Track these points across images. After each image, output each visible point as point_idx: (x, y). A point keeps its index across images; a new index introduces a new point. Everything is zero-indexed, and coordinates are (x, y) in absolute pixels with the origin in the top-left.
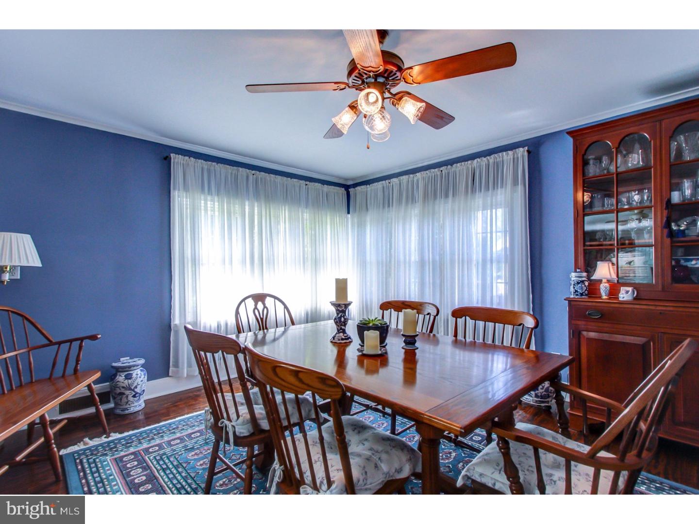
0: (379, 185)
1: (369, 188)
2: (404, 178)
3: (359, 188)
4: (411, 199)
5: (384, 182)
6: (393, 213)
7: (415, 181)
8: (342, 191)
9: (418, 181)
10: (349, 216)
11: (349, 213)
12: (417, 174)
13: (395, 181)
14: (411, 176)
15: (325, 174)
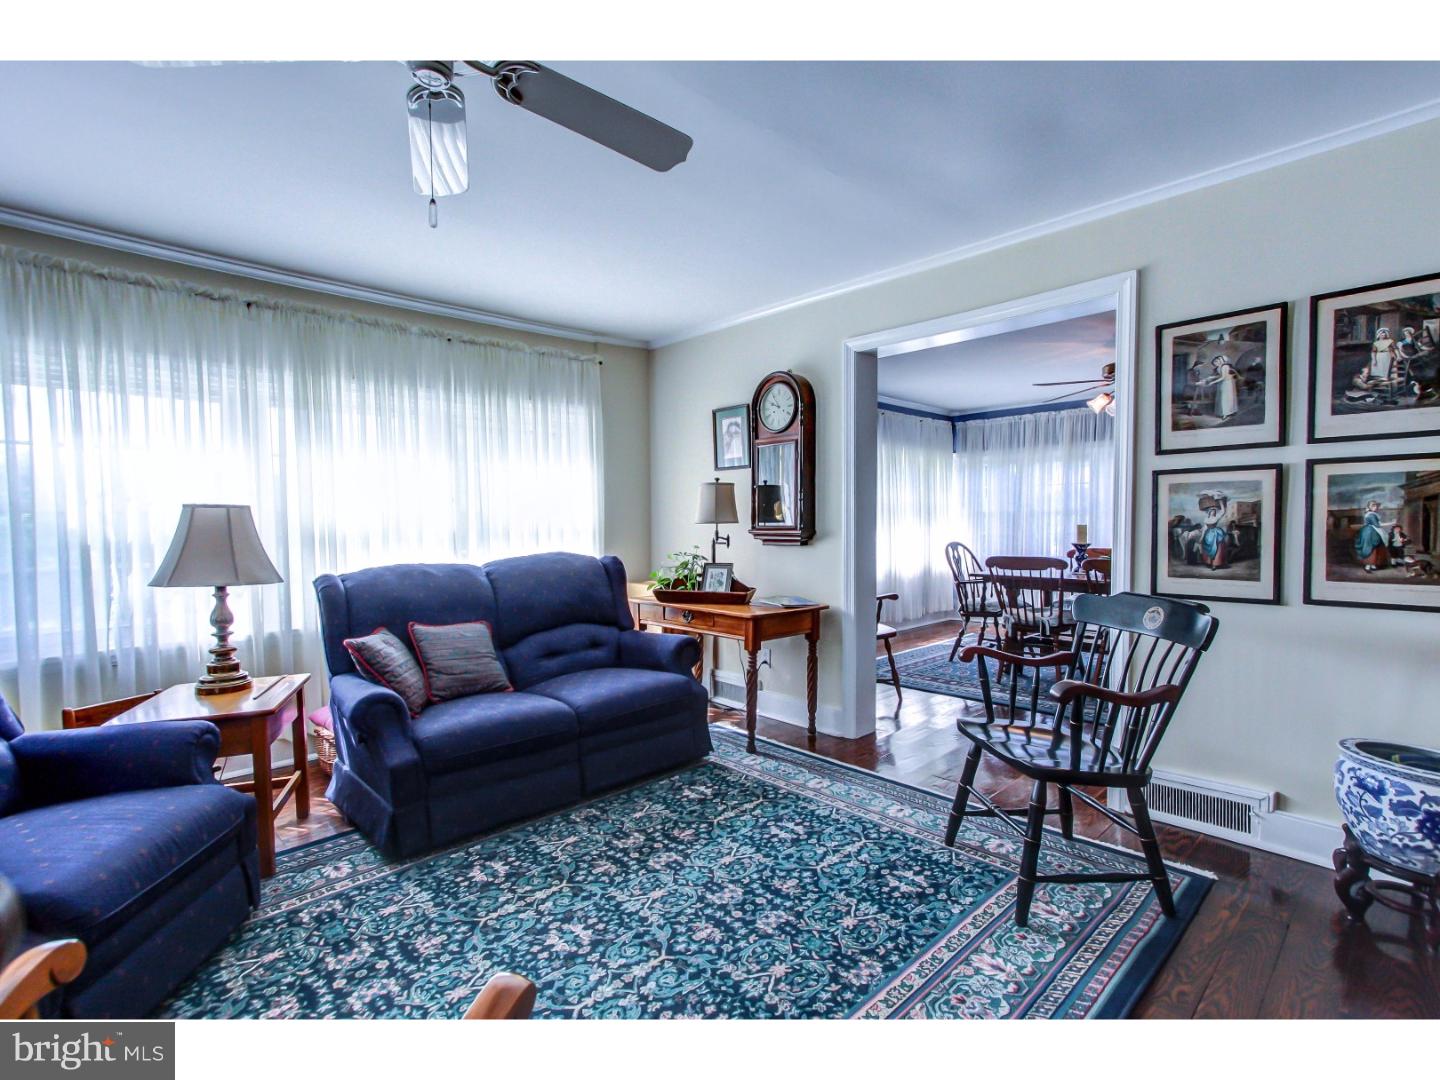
0: (1005, 420)
1: (988, 422)
2: (1043, 415)
3: (971, 423)
4: (1052, 439)
5: (1011, 417)
6: (1025, 454)
7: (1058, 421)
8: (947, 425)
9: (1062, 419)
10: (954, 455)
11: (954, 452)
12: (1062, 412)
13: (1028, 417)
14: (1053, 413)
15: (928, 405)
